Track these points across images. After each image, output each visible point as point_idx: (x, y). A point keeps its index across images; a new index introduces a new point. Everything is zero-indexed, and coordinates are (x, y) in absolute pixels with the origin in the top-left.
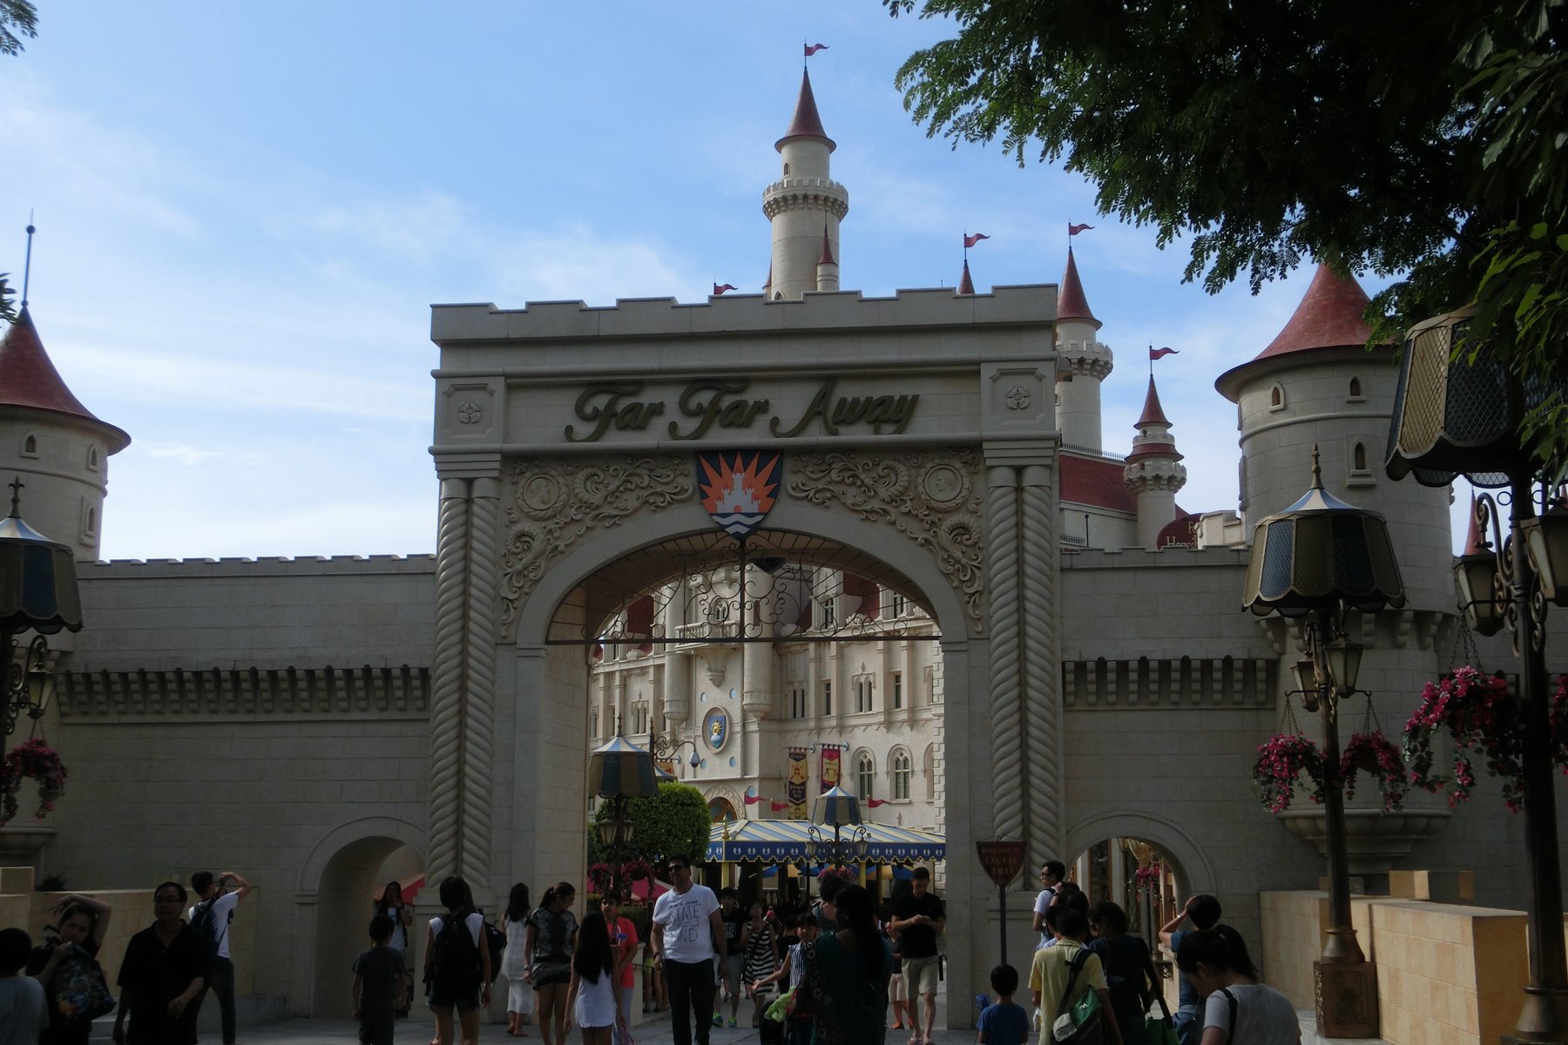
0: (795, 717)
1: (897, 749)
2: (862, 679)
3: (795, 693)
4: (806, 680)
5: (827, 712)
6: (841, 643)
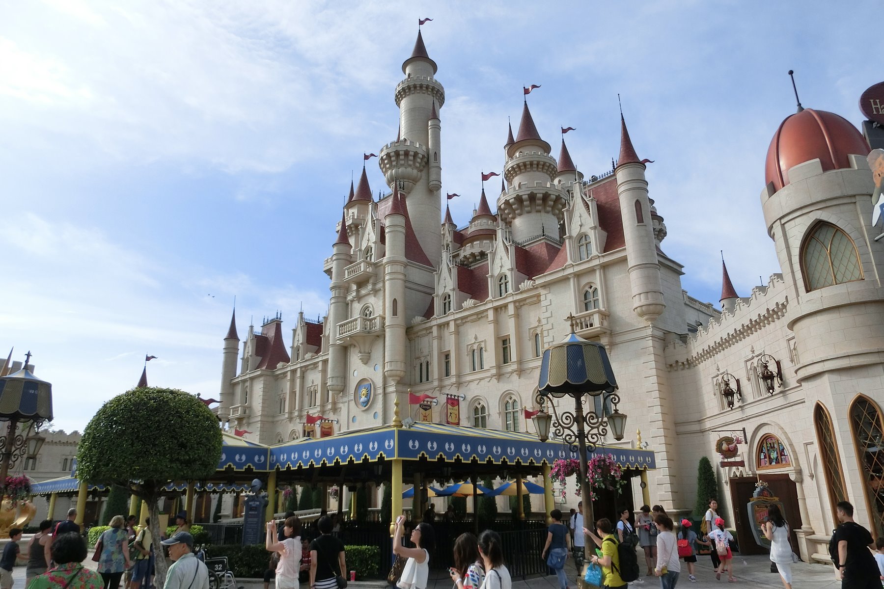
0: (421, 381)
1: (508, 394)
2: (475, 347)
3: (421, 365)
4: (430, 354)
5: (447, 374)
6: (458, 322)
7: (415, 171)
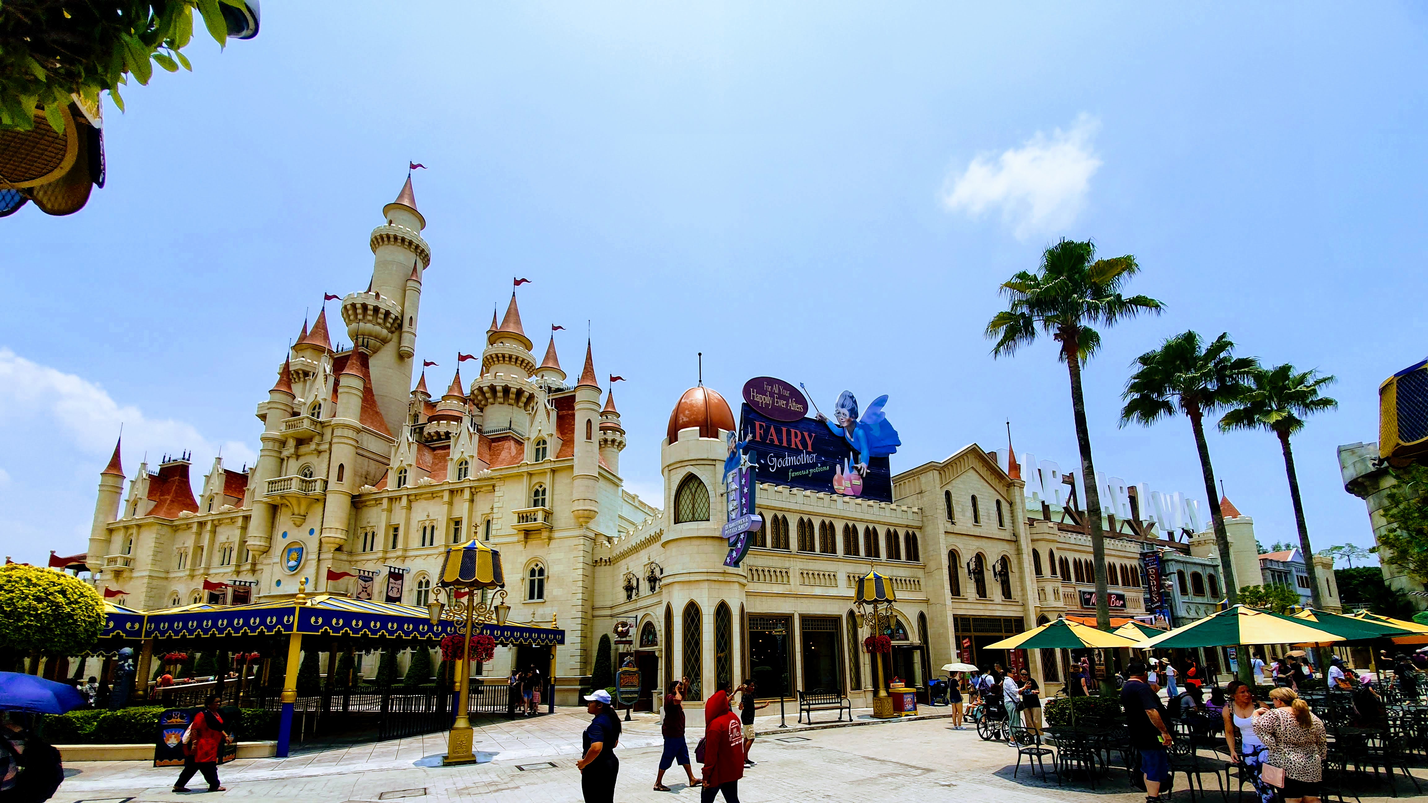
0: (364, 550)
2: (427, 524)
3: (366, 534)
4: (378, 525)
5: (394, 547)
6: (411, 498)
7: (385, 332)
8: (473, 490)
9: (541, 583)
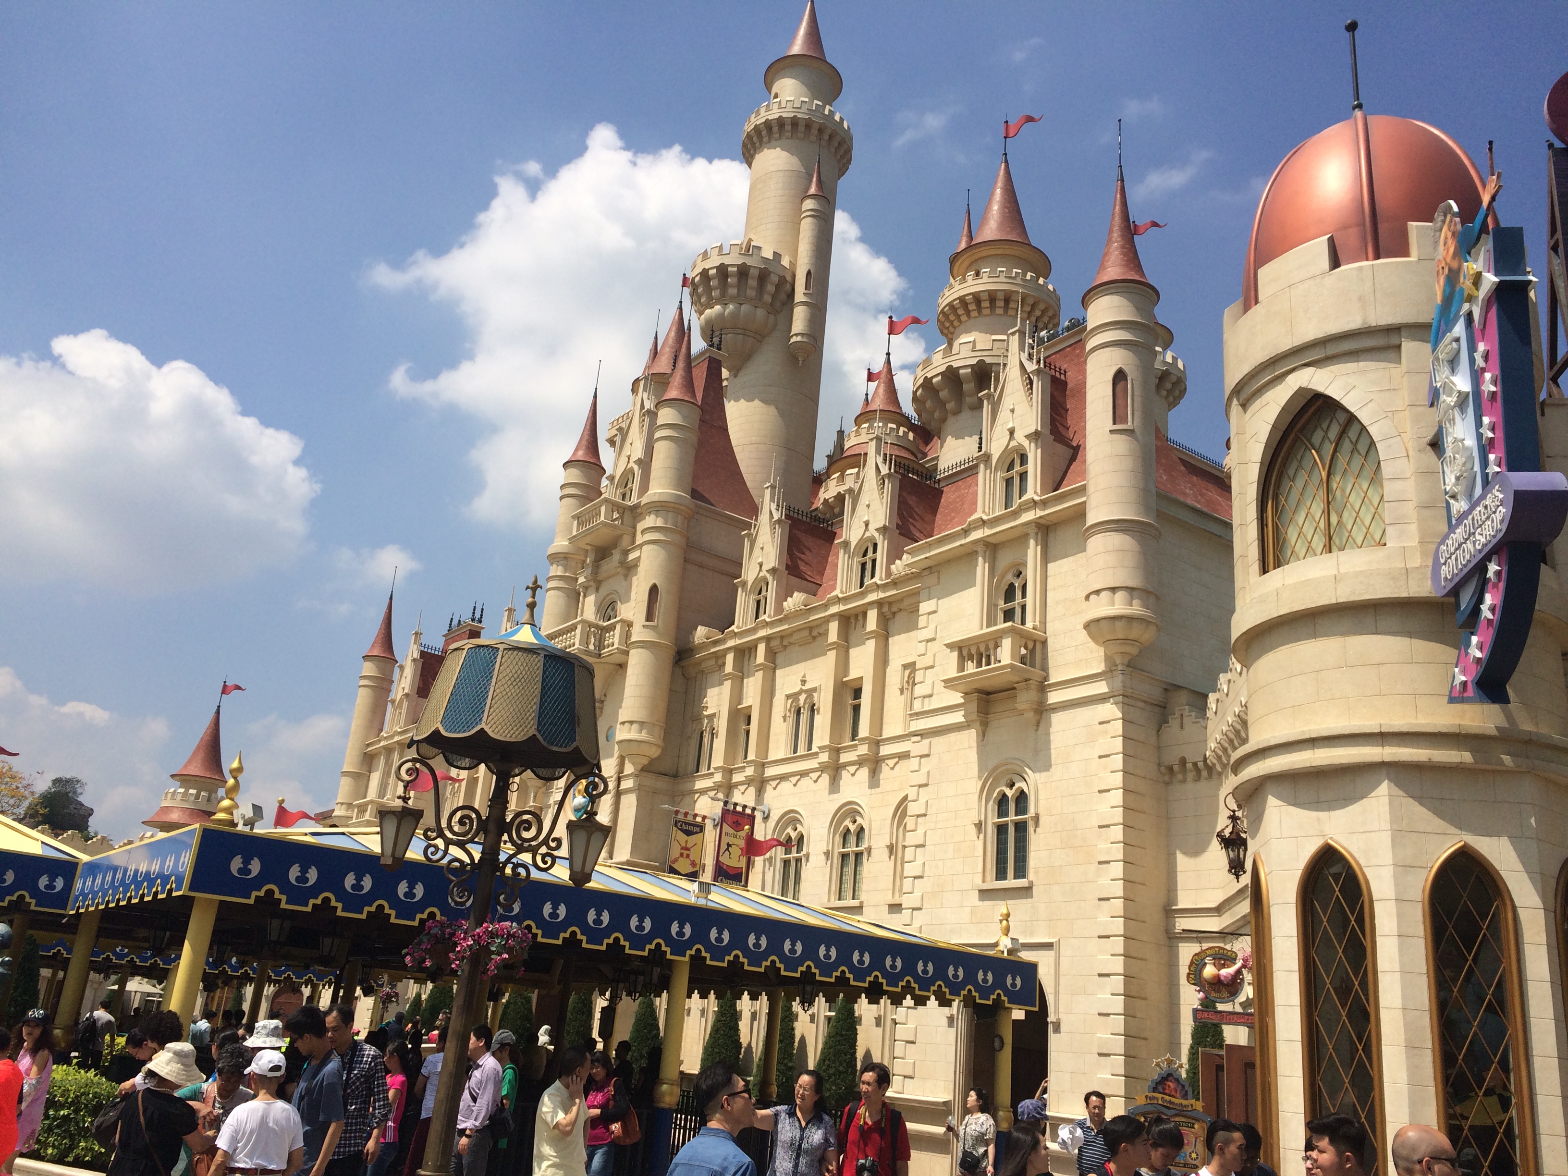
1: (849, 811)
2: (802, 700)
3: (701, 734)
4: (717, 712)
6: (775, 643)
7: (761, 313)
8: (885, 609)
9: (1021, 828)
